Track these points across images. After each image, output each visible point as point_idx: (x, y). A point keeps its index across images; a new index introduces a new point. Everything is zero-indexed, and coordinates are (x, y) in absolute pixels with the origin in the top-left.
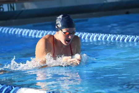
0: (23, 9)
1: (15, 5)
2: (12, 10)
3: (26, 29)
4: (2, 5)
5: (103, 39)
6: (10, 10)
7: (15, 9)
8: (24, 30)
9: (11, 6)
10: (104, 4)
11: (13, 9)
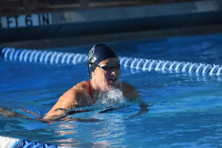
0: (63, 22)
1: (50, 15)
2: (46, 24)
3: (68, 52)
4: (30, 16)
5: (190, 70)
6: (42, 23)
7: (51, 22)
8: (65, 54)
9: (44, 18)
10: (193, 14)
11: (48, 22)
